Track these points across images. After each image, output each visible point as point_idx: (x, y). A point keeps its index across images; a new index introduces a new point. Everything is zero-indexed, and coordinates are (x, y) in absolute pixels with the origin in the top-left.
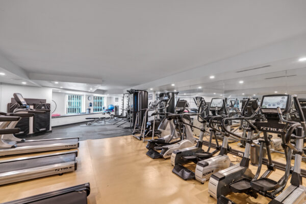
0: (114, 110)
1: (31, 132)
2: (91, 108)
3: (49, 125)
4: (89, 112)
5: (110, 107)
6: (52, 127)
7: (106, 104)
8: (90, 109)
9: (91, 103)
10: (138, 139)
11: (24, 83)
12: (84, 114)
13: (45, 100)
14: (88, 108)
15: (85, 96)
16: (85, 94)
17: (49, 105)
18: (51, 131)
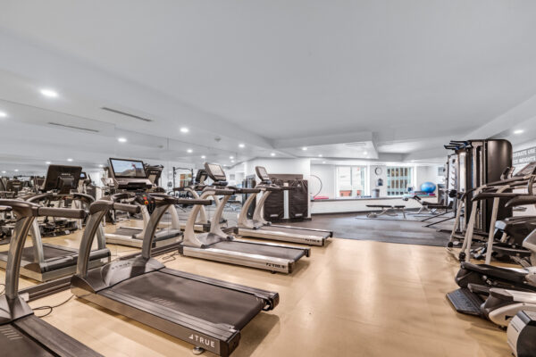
0: (436, 193)
1: (286, 216)
2: (380, 188)
3: (307, 210)
4: (378, 195)
5: (424, 187)
6: (312, 215)
7: (415, 182)
8: (378, 191)
9: (380, 180)
10: (456, 259)
11: (273, 155)
12: (369, 198)
13: (301, 176)
14: (374, 188)
15: (369, 168)
16: (369, 163)
17: (306, 182)
18: (310, 219)
